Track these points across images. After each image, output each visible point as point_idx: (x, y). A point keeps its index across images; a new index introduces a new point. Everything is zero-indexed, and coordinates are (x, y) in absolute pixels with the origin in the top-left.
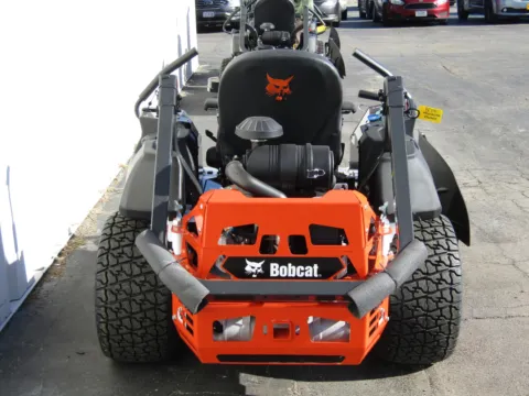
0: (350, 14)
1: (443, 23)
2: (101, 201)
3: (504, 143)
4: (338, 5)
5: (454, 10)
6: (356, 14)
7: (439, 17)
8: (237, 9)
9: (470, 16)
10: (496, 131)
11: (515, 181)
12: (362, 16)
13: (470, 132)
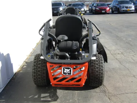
0: (87, 12)
1: (108, 14)
2: (27, 58)
3: (127, 43)
4: (84, 10)
5: (111, 11)
6: (89, 12)
7: (107, 12)
8: (62, 11)
9: (114, 12)
10: (124, 39)
11: (131, 52)
12: (90, 12)
13: (118, 40)
